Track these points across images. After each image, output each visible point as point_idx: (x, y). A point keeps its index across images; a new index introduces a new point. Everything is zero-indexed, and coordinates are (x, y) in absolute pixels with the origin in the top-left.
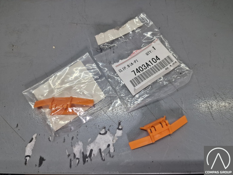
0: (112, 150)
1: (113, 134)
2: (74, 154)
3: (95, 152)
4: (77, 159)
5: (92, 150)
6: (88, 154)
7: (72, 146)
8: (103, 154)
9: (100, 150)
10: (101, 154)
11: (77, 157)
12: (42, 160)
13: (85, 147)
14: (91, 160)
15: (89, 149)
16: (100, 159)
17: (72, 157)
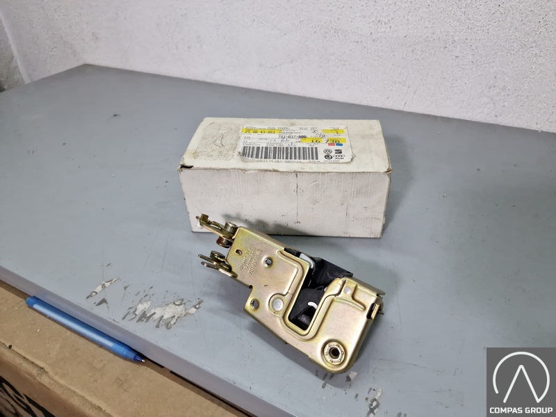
0: (172, 323)
1: (186, 309)
2: (136, 309)
3: (156, 317)
4: (136, 315)
5: (155, 313)
6: (148, 315)
7: (140, 302)
8: (161, 322)
9: (163, 316)
10: (160, 321)
11: (137, 313)
12: (104, 301)
13: (150, 308)
14: (147, 321)
15: (152, 312)
16: (156, 323)
17: (132, 311)
